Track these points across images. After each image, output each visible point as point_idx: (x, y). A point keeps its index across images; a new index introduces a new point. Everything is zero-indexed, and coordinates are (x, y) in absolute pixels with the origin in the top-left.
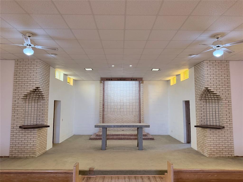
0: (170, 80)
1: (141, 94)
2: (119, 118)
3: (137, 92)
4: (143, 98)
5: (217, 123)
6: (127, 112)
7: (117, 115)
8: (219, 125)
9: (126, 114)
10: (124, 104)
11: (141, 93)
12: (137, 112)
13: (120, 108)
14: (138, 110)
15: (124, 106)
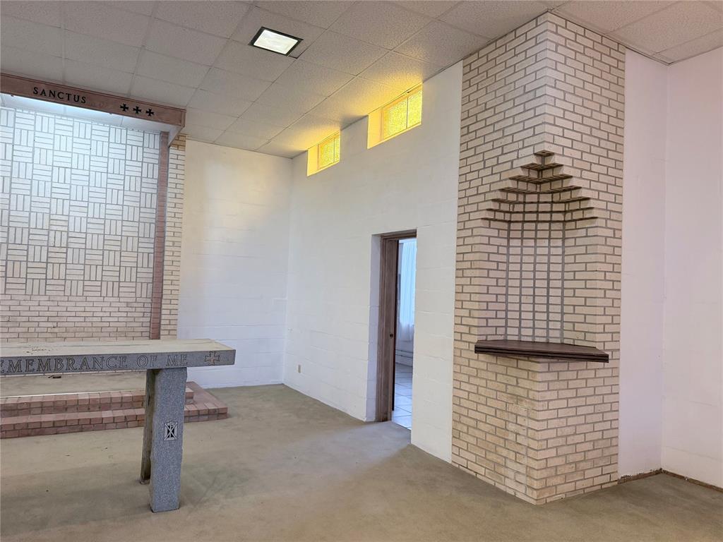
0: (306, 151)
1: (169, 200)
2: (33, 314)
3: (151, 186)
4: (178, 220)
5: (552, 333)
6: (86, 283)
7: (21, 298)
8: (559, 341)
9: (80, 293)
10: (70, 240)
11: (169, 195)
12: (144, 285)
13: (44, 259)
14: (147, 273)
15: (70, 251)
